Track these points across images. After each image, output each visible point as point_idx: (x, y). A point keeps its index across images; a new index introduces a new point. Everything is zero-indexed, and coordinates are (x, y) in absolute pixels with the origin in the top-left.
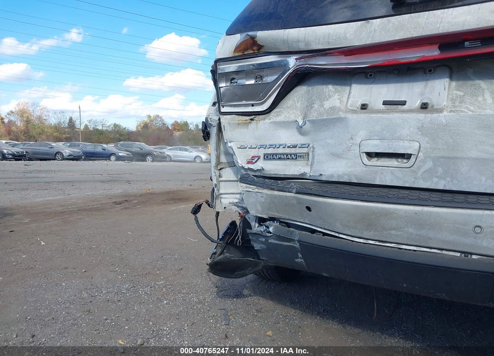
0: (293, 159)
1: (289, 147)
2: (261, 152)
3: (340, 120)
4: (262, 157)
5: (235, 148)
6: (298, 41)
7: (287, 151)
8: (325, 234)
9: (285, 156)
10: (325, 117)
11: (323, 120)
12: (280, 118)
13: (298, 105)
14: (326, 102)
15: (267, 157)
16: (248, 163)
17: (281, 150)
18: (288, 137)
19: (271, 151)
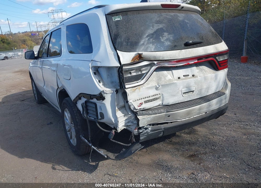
0: (156, 100)
1: (154, 96)
2: (143, 101)
3: (174, 83)
4: (144, 103)
5: (132, 102)
6: (160, 57)
7: (153, 97)
8: (171, 122)
9: (153, 100)
10: (168, 83)
11: (167, 84)
12: (149, 86)
13: (154, 79)
14: (166, 78)
15: (146, 102)
16: (139, 106)
17: (151, 98)
18: (153, 92)
19: (147, 99)
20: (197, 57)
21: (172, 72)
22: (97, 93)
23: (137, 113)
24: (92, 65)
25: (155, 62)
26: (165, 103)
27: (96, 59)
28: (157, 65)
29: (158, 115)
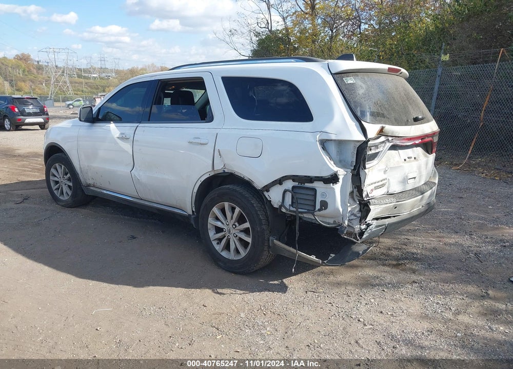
0: (383, 187)
1: (382, 181)
2: (373, 186)
3: (400, 166)
4: (374, 189)
8: (394, 217)
9: (381, 186)
10: (396, 166)
12: (380, 168)
15: (376, 188)
16: (371, 193)
17: (380, 184)
18: (382, 176)
19: (377, 185)
20: (421, 137)
21: (399, 152)
22: (326, 174)
23: (369, 202)
24: (320, 138)
25: (390, 139)
26: (390, 192)
27: (327, 129)
28: (391, 142)
29: (388, 205)
